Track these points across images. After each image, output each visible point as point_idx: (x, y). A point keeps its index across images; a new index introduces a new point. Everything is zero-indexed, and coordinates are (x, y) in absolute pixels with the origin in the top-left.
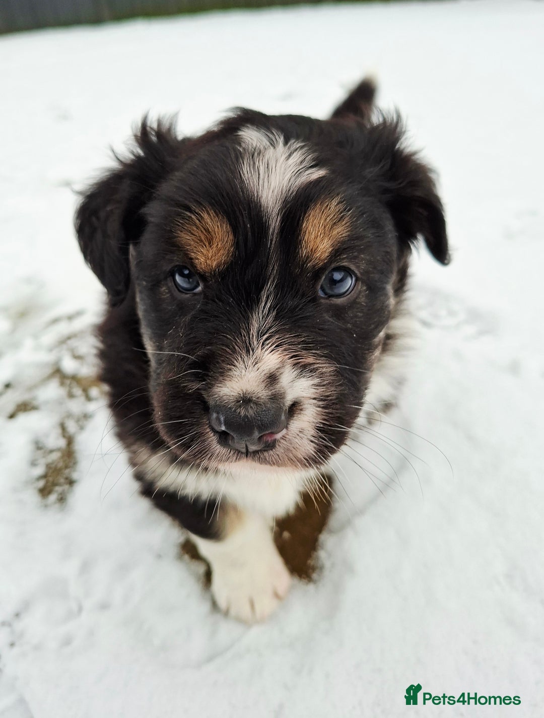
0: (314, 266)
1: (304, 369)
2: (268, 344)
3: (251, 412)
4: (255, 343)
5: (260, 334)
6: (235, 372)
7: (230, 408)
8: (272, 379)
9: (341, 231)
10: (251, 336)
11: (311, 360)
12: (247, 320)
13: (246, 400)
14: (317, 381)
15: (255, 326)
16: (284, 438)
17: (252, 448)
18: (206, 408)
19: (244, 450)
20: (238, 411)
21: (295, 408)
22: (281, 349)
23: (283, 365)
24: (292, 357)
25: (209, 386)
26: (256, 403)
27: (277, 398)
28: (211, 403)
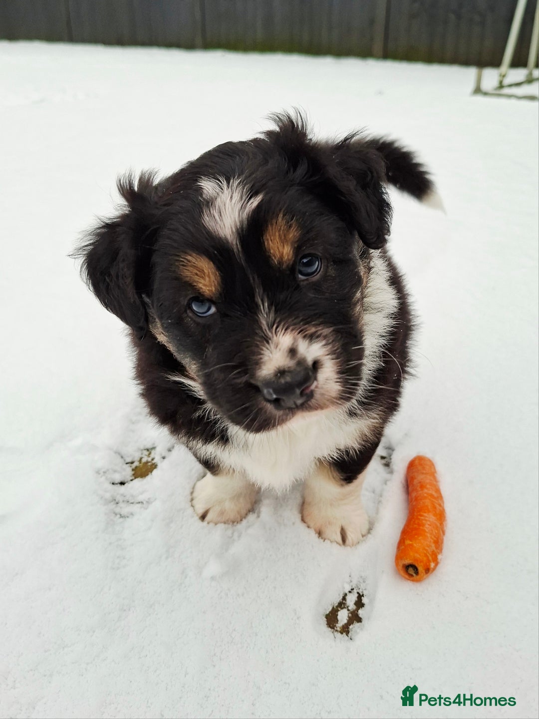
0: (288, 266)
1: (312, 338)
2: (279, 331)
3: (288, 379)
4: (270, 334)
5: (270, 328)
6: (265, 358)
7: (274, 382)
8: (293, 352)
9: (293, 234)
10: (264, 331)
11: (313, 330)
12: (257, 322)
13: (281, 372)
14: (324, 342)
15: (264, 323)
16: (316, 387)
17: (299, 402)
18: (257, 389)
19: (294, 406)
20: (279, 381)
21: (316, 365)
22: (289, 331)
23: (295, 340)
24: (299, 333)
25: (253, 376)
26: (289, 372)
27: (301, 362)
28: (259, 384)
